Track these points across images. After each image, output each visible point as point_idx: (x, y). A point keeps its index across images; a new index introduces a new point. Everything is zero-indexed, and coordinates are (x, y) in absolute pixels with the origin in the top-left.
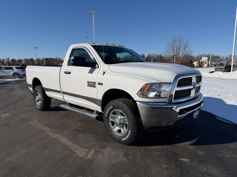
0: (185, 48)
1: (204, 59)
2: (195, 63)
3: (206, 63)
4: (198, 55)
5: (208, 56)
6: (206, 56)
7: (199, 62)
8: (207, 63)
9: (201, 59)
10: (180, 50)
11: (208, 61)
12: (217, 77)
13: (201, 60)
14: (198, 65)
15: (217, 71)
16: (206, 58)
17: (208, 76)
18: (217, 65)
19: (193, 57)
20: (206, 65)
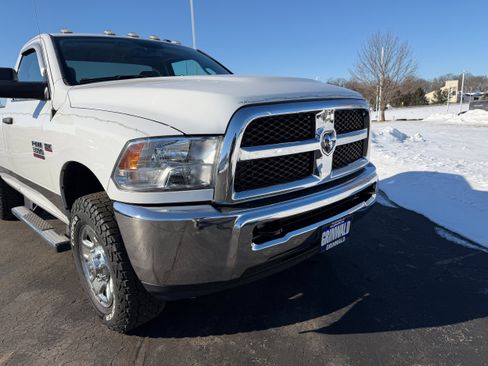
0: (400, 59)
1: (451, 85)
2: (430, 96)
3: (454, 93)
4: (438, 77)
5: (459, 79)
6: (455, 79)
7: (439, 93)
8: (457, 93)
9: (444, 85)
10: (390, 65)
11: (459, 89)
12: (473, 121)
13: (443, 89)
14: (436, 100)
15: (474, 108)
16: (455, 83)
17: (452, 121)
18: (480, 98)
19: (424, 81)
20: (454, 99)
